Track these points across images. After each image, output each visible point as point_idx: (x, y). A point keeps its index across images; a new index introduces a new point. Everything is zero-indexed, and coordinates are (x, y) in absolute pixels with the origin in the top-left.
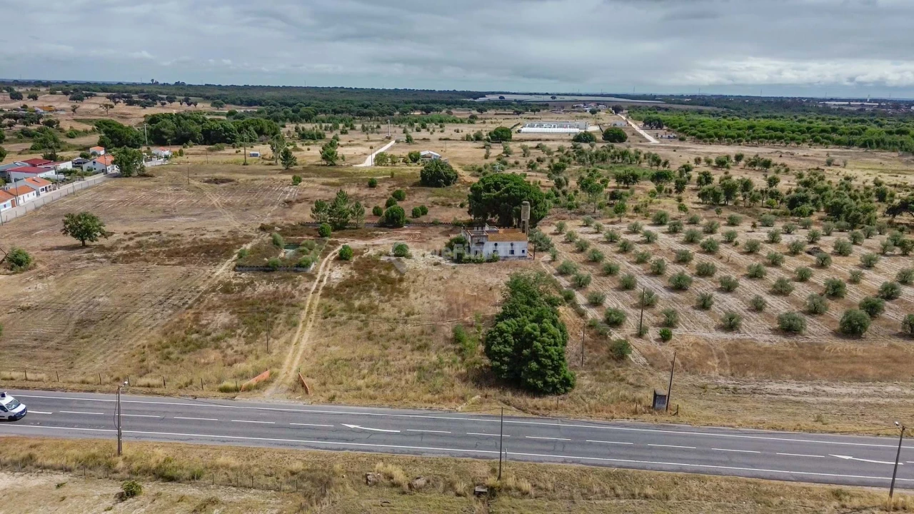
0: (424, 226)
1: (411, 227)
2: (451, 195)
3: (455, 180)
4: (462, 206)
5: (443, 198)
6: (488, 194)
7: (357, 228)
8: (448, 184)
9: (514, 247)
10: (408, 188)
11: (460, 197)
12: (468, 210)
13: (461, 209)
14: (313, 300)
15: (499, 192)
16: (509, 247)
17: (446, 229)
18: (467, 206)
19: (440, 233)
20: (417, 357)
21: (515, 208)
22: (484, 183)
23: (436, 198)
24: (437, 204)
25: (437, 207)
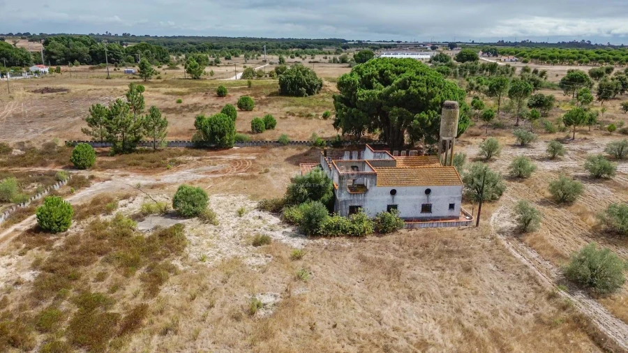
0: (264, 145)
1: (245, 149)
2: (313, 104)
3: (320, 89)
4: (325, 117)
5: (302, 108)
6: (368, 91)
7: (155, 150)
8: (310, 92)
9: (432, 196)
10: (264, 97)
11: (324, 107)
12: (333, 122)
13: (324, 122)
15: (388, 88)
16: (421, 199)
17: (299, 152)
18: (333, 116)
19: (288, 160)
21: (417, 116)
22: (360, 74)
23: (294, 108)
24: (293, 115)
25: (291, 118)
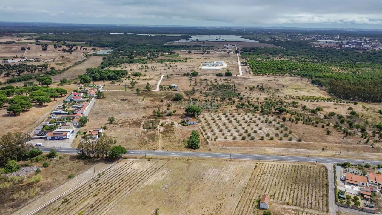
0: (176, 115)
1: (173, 116)
3: (182, 99)
5: (179, 106)
7: (163, 117)
12: (185, 111)
14: (160, 135)
15: (191, 110)
16: (193, 122)
17: (181, 116)
20: (178, 144)
25: (178, 109)
